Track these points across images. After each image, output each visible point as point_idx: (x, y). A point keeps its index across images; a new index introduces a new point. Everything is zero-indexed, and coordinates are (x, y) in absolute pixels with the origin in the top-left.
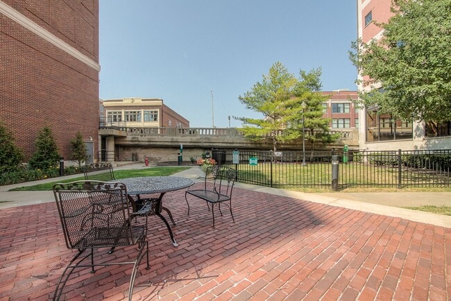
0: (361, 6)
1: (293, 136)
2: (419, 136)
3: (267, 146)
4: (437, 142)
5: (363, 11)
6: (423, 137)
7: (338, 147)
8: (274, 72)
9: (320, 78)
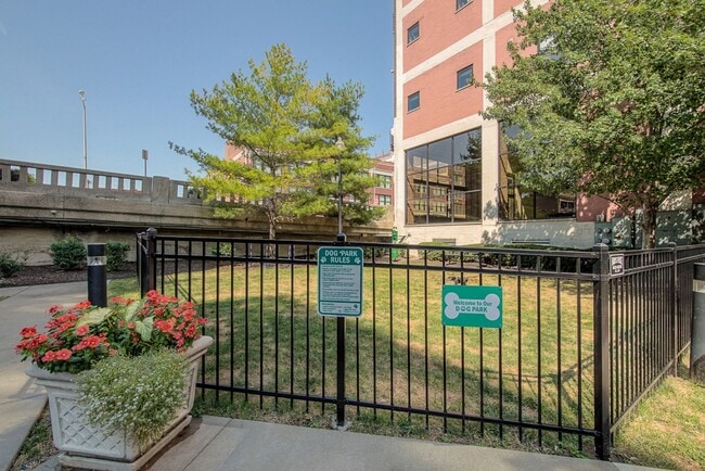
0: (402, 12)
1: (320, 206)
2: (491, 217)
3: (249, 225)
4: (514, 227)
5: (405, 20)
6: (496, 219)
7: (369, 232)
8: (280, 60)
9: (360, 101)
